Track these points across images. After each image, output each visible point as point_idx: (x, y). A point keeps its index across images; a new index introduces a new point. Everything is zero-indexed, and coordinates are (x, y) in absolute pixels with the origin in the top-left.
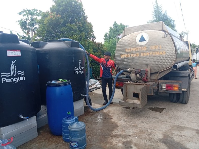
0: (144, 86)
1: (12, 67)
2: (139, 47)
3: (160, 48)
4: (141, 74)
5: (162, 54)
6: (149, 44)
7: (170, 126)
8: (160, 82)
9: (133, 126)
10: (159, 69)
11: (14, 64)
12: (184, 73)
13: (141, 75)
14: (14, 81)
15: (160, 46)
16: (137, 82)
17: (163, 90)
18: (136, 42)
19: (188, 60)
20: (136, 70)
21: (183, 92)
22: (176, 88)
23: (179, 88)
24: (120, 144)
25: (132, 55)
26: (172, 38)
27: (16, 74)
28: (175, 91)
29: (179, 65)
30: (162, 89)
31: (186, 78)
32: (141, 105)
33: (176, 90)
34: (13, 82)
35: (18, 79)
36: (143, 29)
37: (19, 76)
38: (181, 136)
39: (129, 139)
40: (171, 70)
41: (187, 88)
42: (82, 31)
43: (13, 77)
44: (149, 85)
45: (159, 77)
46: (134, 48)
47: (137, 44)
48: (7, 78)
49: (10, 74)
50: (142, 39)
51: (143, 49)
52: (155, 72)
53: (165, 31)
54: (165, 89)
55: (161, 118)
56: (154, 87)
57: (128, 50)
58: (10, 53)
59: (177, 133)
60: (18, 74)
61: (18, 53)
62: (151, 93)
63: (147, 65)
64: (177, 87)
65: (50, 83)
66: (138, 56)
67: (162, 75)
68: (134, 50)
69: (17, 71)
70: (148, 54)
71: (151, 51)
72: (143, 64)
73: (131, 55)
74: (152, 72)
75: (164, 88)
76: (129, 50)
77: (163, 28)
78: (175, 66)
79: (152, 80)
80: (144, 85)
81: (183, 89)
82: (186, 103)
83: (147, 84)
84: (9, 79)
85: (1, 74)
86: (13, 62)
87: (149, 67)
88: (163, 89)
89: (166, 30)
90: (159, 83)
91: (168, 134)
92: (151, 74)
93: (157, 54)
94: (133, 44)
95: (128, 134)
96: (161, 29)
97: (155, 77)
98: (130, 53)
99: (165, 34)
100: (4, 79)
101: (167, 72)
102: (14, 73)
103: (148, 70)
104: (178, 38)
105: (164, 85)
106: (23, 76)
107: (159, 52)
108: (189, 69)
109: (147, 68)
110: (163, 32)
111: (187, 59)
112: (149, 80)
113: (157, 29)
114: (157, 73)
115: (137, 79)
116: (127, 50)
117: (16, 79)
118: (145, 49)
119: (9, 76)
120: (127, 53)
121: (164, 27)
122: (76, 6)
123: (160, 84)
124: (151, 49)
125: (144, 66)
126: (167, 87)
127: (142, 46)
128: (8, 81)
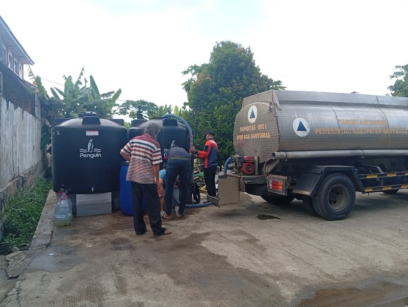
1: (89, 145)
2: (250, 125)
3: (266, 128)
5: (267, 136)
6: (258, 122)
10: (265, 158)
14: (91, 157)
15: (266, 125)
23: (283, 186)
25: (245, 137)
26: (275, 113)
27: (92, 151)
28: (280, 191)
30: (269, 187)
34: (89, 158)
35: (94, 155)
37: (95, 153)
41: (312, 190)
43: (90, 153)
45: (269, 170)
46: (246, 127)
48: (84, 153)
49: (87, 151)
54: (272, 188)
57: (242, 129)
58: (88, 133)
60: (94, 151)
61: (96, 133)
63: (256, 151)
66: (249, 138)
67: (271, 167)
69: (94, 148)
70: (256, 136)
71: (258, 132)
75: (271, 185)
77: (273, 98)
85: (80, 150)
86: (91, 141)
87: (257, 154)
93: (263, 136)
94: (246, 121)
98: (243, 133)
100: (82, 155)
102: (90, 150)
103: (256, 158)
106: (99, 153)
107: (265, 134)
112: (256, 173)
113: (268, 101)
118: (255, 128)
123: (268, 180)
124: (259, 128)
125: (254, 153)
127: (253, 124)
128: (85, 156)
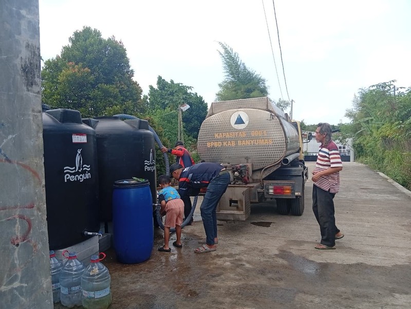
0: (247, 188)
1: (78, 158)
2: (235, 132)
3: (265, 135)
4: (241, 171)
5: (267, 143)
6: (250, 128)
7: (285, 241)
8: (266, 182)
9: (237, 244)
10: (263, 165)
11: (79, 154)
12: (295, 171)
13: (240, 173)
14: (80, 180)
15: (265, 131)
16: (234, 184)
17: (271, 195)
18: (230, 125)
19: (298, 152)
20: (232, 165)
21: (297, 196)
22: (288, 191)
23: (292, 190)
24: (228, 263)
25: (225, 144)
26: (280, 121)
27: (81, 169)
28: (286, 196)
29: (290, 158)
30: (268, 193)
31: (299, 177)
32: (244, 216)
33: (286, 194)
34: (78, 181)
35: (83, 176)
36: (240, 106)
38: (301, 250)
39: (237, 257)
40: (280, 166)
41: (301, 191)
42: (127, 97)
43: (78, 173)
44: (252, 187)
45: (264, 176)
46: (228, 133)
47: (232, 127)
48: (71, 174)
49: (75, 169)
50: (240, 121)
51: (241, 135)
52: (258, 168)
53: (270, 111)
54: (273, 193)
55: (270, 233)
56: (259, 190)
57: (219, 135)
59: (295, 247)
60: (84, 169)
61: (84, 139)
62: (255, 198)
63: (247, 158)
64: (289, 189)
65: (121, 182)
66: (233, 144)
67: (267, 173)
68: (228, 136)
69: (83, 164)
70: (248, 143)
71: (252, 138)
72: (242, 157)
73: (223, 144)
74: (255, 169)
75: (271, 191)
76: (221, 136)
77: (267, 106)
78: (285, 161)
79: (254, 181)
80: (245, 187)
81: (296, 194)
82: (300, 215)
83: (248, 185)
84: (74, 177)
85: (65, 168)
86: (79, 151)
87: (250, 161)
88: (270, 193)
89: (272, 110)
90: (265, 184)
91: (285, 249)
92: (254, 171)
93: (262, 142)
94: (227, 128)
95: (234, 253)
96: (265, 108)
97: (258, 176)
98: (222, 140)
99: (271, 115)
100: (67, 176)
101: (275, 169)
102: (79, 168)
103: (249, 165)
104: (283, 118)
105: (271, 187)
106: (88, 172)
107: (263, 140)
108: (300, 166)
109: (247, 162)
110: (268, 112)
111: (297, 150)
112: (251, 180)
113: (260, 108)
114: (261, 170)
115: (234, 179)
116: (216, 136)
117: (81, 177)
118: (244, 135)
119: (74, 171)
120: (217, 140)
121: (269, 105)
122: (115, 54)
123: (266, 186)
124: (253, 135)
125: (244, 160)
126: (275, 190)
127: (240, 130)
